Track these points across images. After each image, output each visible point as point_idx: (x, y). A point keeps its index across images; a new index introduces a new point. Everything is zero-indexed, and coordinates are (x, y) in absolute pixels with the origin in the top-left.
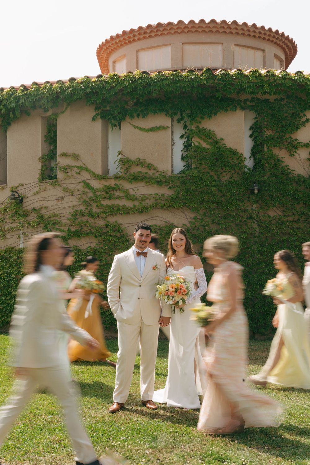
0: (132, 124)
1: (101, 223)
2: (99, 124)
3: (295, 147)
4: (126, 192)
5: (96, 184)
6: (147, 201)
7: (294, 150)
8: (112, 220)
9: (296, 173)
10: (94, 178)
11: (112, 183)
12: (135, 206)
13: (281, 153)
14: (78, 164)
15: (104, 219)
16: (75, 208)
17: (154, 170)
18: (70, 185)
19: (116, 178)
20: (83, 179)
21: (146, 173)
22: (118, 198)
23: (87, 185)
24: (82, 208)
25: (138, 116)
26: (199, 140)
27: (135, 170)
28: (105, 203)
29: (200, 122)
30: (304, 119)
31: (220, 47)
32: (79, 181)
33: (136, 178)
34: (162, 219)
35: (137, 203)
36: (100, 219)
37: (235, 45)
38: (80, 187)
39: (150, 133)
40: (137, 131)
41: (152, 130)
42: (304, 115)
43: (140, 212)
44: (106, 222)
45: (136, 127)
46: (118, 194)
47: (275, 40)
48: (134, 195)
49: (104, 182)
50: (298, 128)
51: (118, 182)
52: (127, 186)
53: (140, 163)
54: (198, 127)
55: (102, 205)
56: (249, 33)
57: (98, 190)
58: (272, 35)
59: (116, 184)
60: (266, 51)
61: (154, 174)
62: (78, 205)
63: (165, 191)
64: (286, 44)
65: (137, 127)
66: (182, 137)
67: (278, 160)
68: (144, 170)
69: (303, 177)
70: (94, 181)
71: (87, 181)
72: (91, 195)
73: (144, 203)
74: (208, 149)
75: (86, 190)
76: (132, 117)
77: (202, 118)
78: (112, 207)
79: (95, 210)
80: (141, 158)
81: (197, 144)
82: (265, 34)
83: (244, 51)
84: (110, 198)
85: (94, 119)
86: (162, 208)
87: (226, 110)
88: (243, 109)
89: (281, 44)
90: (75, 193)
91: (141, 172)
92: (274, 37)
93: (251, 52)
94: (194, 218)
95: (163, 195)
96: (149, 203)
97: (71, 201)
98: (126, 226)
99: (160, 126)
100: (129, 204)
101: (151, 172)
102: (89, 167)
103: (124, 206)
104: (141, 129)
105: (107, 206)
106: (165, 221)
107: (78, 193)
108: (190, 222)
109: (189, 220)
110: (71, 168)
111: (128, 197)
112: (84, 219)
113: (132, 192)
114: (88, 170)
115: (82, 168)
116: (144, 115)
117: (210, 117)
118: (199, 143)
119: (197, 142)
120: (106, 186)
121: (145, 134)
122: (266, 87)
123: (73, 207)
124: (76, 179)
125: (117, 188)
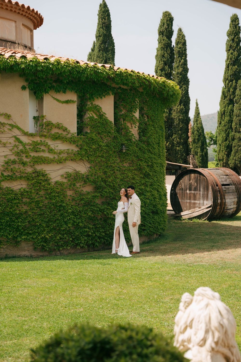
0: (52, 96)
1: (29, 170)
2: (27, 93)
4: (49, 147)
5: (25, 139)
6: (63, 155)
8: (39, 168)
10: (22, 134)
11: (38, 139)
12: (54, 158)
14: (10, 122)
15: (32, 166)
16: (7, 157)
17: (67, 132)
18: (2, 138)
19: (41, 136)
20: (14, 134)
21: (62, 134)
22: (43, 151)
23: (18, 140)
24: (13, 158)
27: (54, 131)
28: (33, 154)
29: (94, 100)
32: (11, 136)
33: (56, 138)
34: (71, 168)
35: (56, 156)
36: (29, 167)
38: (12, 140)
39: (64, 104)
40: (55, 101)
44: (33, 169)
45: (54, 99)
46: (42, 148)
48: (54, 150)
49: (31, 139)
51: (43, 139)
52: (50, 142)
53: (58, 126)
54: (92, 104)
55: (30, 156)
57: (27, 144)
59: (41, 141)
61: (67, 135)
62: (10, 155)
63: (74, 148)
65: (56, 99)
68: (60, 132)
70: (23, 136)
71: (17, 137)
72: (21, 147)
73: (61, 156)
74: (97, 119)
75: (17, 144)
78: (38, 158)
79: (25, 159)
80: (60, 123)
84: (37, 151)
86: (72, 160)
90: (8, 145)
91: (58, 133)
94: (90, 168)
95: (72, 150)
97: (4, 151)
98: (49, 172)
99: (71, 100)
100: (51, 156)
101: (65, 133)
102: (19, 126)
104: (58, 100)
105: (34, 157)
106: (74, 169)
107: (10, 145)
109: (87, 169)
110: (3, 125)
111: (51, 151)
112: (16, 166)
113: (52, 147)
114: (19, 128)
115: (12, 126)
117: (101, 98)
118: (92, 115)
119: (91, 114)
120: (33, 141)
121: (61, 104)
123: (5, 156)
124: (8, 134)
125: (41, 144)
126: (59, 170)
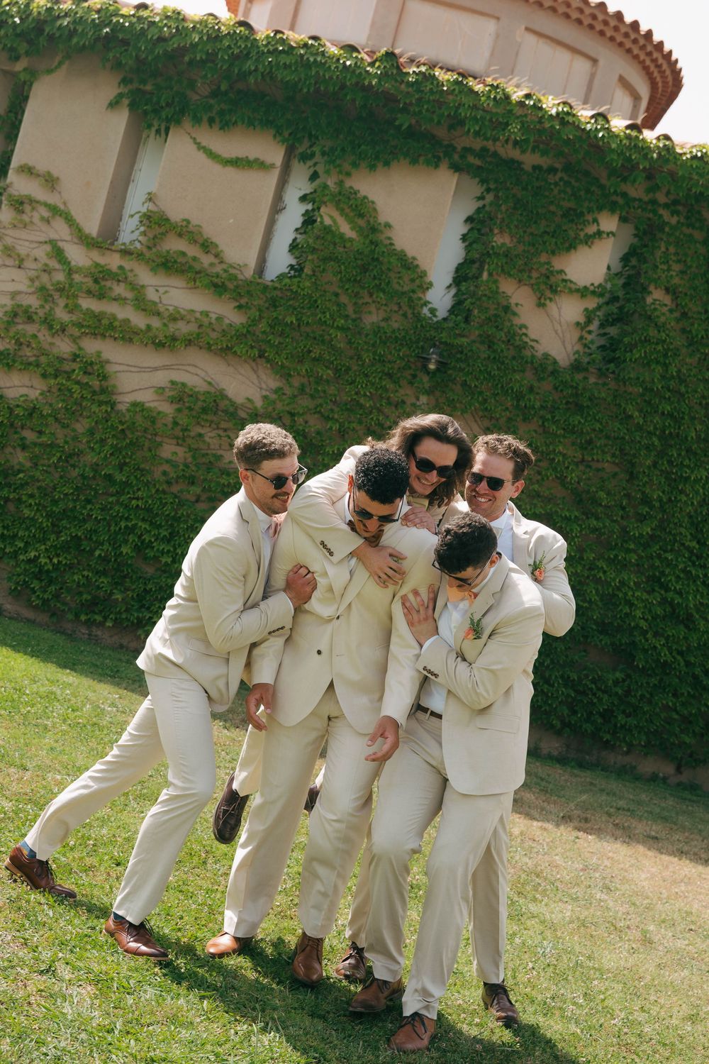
0: (195, 139)
1: (64, 347)
2: (120, 121)
3: (554, 290)
4: (138, 290)
5: (78, 256)
6: (180, 324)
7: (548, 293)
8: (91, 346)
9: (541, 349)
10: (76, 240)
11: (113, 261)
12: (149, 327)
13: (519, 296)
14: (52, 199)
15: (75, 340)
16: (18, 298)
17: (216, 256)
18: (21, 242)
19: (126, 253)
20: (53, 236)
21: (195, 259)
22: (118, 299)
23: (58, 254)
24: (33, 302)
25: (211, 121)
26: (336, 214)
27: (174, 245)
28: (87, 303)
29: (348, 174)
30: (592, 229)
31: (490, 26)
32: (42, 239)
33: (168, 265)
34: (203, 374)
35: (156, 323)
36: (66, 339)
37: (527, 29)
38: (41, 253)
39: (230, 172)
40: (201, 156)
41: (236, 163)
42: (596, 221)
43: (159, 345)
44: (76, 347)
45: (200, 147)
46: (120, 290)
48: (155, 303)
49: (96, 256)
50: (571, 246)
51: (128, 264)
52: (145, 277)
53: (186, 231)
54: (341, 183)
55: (77, 306)
56: (568, 11)
57: (79, 270)
58: (623, 30)
59: (121, 268)
60: (601, 63)
61: (212, 265)
62: (26, 293)
63: (227, 313)
64: (654, 61)
65: (204, 148)
66: (303, 199)
67: (507, 309)
68: (192, 251)
69: (555, 362)
70: (75, 246)
71: (60, 244)
72: (60, 277)
73: (172, 328)
74: (351, 240)
75: (54, 264)
76: (197, 120)
77: (355, 165)
78: (98, 317)
79: (61, 315)
80: (194, 222)
81: (328, 221)
82: (606, 23)
83: (545, 49)
84: (101, 296)
85: (113, 105)
86: (209, 347)
87: (414, 161)
88: (456, 168)
89: (642, 57)
90: (26, 264)
91: (184, 254)
93: (564, 56)
94: (276, 391)
95: (219, 319)
96: (183, 328)
97: (13, 280)
98: (117, 368)
99: (256, 160)
100: (138, 320)
101: (206, 260)
102: (73, 213)
103: (127, 321)
104: (211, 154)
105: (89, 313)
106: (209, 380)
107: (33, 266)
108: (265, 398)
109: (264, 393)
110: (34, 204)
111: (142, 304)
112: (31, 329)
113: (151, 295)
114: (69, 219)
115: (54, 210)
116: (223, 122)
117: (372, 167)
118: (334, 221)
119: (331, 217)
120: (97, 265)
121: (217, 168)
122: (515, 128)
123: (14, 295)
124: (38, 233)
125: (121, 276)
126: (156, 369)
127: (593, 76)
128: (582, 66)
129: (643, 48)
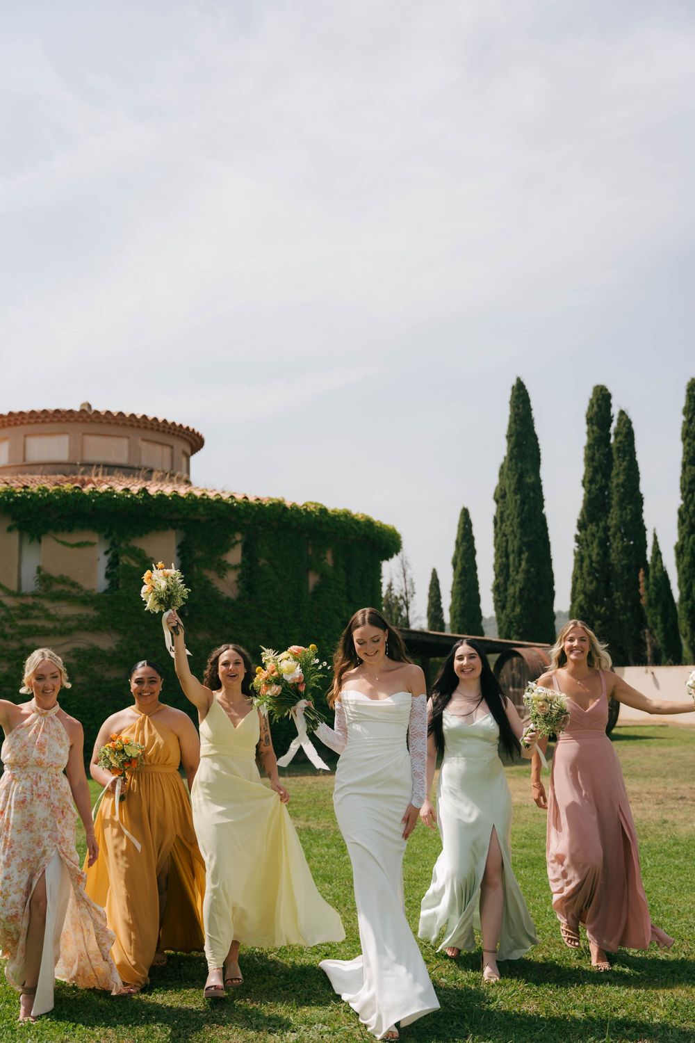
0: (55, 538)
2: (15, 536)
3: (225, 570)
4: (46, 611)
5: (9, 602)
6: (70, 622)
7: (223, 572)
9: (225, 596)
10: (7, 595)
11: (30, 601)
12: (55, 627)
13: (211, 576)
15: (18, 640)
17: (79, 588)
19: (34, 595)
21: (69, 592)
22: (36, 617)
25: (63, 530)
26: (128, 559)
27: (57, 588)
28: (20, 623)
29: (130, 540)
30: (233, 541)
31: (125, 441)
33: (58, 597)
34: (86, 642)
35: (58, 625)
37: (143, 440)
39: (76, 550)
40: (60, 545)
41: (79, 545)
42: (234, 537)
43: (62, 634)
45: (59, 542)
46: (36, 613)
47: (184, 436)
48: (54, 615)
49: (20, 600)
50: (227, 550)
51: (37, 601)
52: (48, 605)
53: (63, 580)
54: (127, 545)
55: (16, 625)
56: (159, 429)
57: (13, 609)
58: (182, 430)
59: (34, 603)
60: (175, 448)
61: (78, 593)
63: (90, 612)
64: (193, 438)
65: (61, 542)
66: (106, 553)
67: (208, 582)
68: (67, 588)
69: (232, 600)
73: (66, 625)
74: (137, 568)
76: (56, 531)
77: (133, 536)
78: (29, 628)
79: (8, 630)
80: (65, 575)
81: (125, 562)
82: (170, 428)
83: (150, 446)
84: (27, 618)
85: (10, 529)
86: (86, 629)
87: (158, 530)
88: (174, 528)
89: (189, 439)
91: (63, 590)
92: (184, 432)
93: (158, 448)
94: (121, 641)
95: (87, 616)
96: (72, 624)
99: (87, 542)
100: (49, 625)
101: (74, 591)
102: (2, 583)
103: (43, 627)
104: (65, 544)
105: (23, 626)
106: (90, 643)
108: (117, 646)
109: (116, 643)
111: (49, 617)
113: (52, 612)
114: (1, 586)
116: (70, 530)
117: (141, 536)
120: (22, 604)
121: (69, 549)
122: (201, 509)
125: (34, 607)
126: (63, 645)
127: (172, 455)
128: (167, 451)
129: (187, 434)
